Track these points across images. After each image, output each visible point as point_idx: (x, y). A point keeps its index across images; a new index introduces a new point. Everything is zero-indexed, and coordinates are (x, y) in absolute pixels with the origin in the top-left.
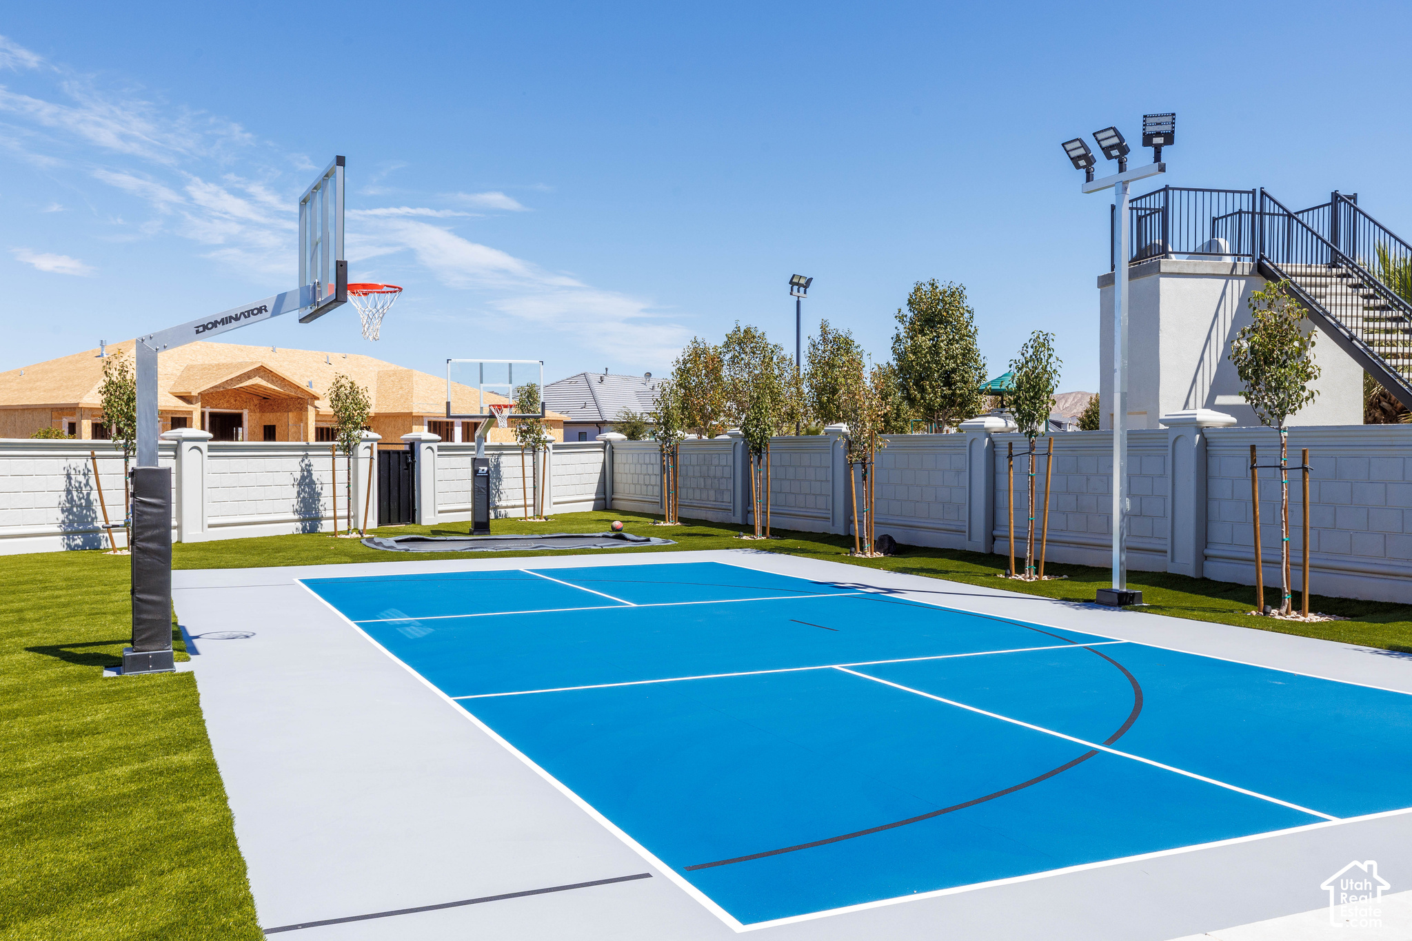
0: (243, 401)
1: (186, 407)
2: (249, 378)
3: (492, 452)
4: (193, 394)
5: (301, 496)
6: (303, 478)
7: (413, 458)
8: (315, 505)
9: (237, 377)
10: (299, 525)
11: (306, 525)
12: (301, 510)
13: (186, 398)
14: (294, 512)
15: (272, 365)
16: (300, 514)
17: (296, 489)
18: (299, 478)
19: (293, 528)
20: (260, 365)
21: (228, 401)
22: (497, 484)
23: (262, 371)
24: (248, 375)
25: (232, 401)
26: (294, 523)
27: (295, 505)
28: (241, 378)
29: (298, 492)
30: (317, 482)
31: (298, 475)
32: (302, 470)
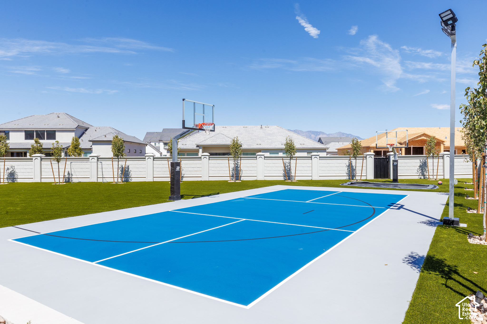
0: (423, 143)
1: (400, 146)
2: (420, 137)
3: (423, 158)
4: (402, 142)
5: (349, 170)
6: (349, 165)
7: (389, 160)
8: (353, 172)
9: (416, 137)
10: (348, 177)
11: (350, 177)
12: (349, 173)
13: (401, 144)
14: (346, 174)
15: (427, 133)
16: (348, 174)
17: (347, 168)
18: (348, 165)
19: (346, 178)
20: (424, 133)
21: (418, 144)
22: (425, 168)
23: (424, 135)
24: (420, 136)
25: (420, 143)
26: (346, 177)
27: (347, 172)
28: (417, 137)
29: (348, 169)
30: (354, 166)
31: (348, 164)
32: (349, 163)
